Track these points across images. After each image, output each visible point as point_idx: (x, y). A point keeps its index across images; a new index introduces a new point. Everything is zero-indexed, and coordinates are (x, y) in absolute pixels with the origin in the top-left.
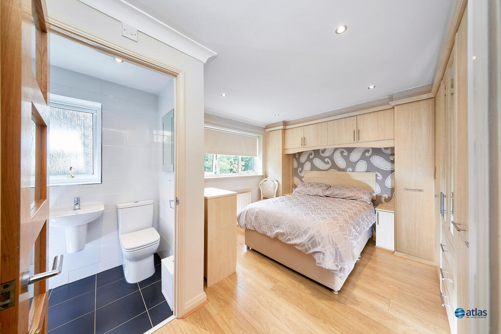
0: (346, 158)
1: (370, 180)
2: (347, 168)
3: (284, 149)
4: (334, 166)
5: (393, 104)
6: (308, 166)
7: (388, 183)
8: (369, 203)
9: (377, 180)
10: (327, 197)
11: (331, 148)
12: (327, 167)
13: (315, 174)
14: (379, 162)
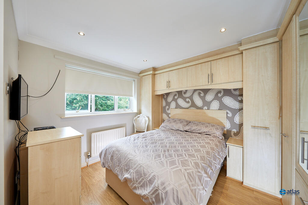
0: (203, 98)
1: (222, 117)
2: (203, 106)
3: (153, 91)
4: (193, 105)
5: (241, 48)
6: (173, 105)
7: (237, 120)
8: (221, 138)
9: (227, 117)
10: (186, 131)
11: (191, 90)
12: (187, 105)
13: (179, 111)
14: (229, 101)
